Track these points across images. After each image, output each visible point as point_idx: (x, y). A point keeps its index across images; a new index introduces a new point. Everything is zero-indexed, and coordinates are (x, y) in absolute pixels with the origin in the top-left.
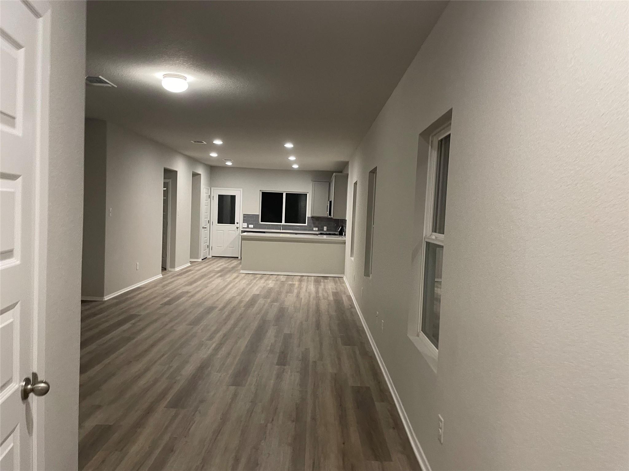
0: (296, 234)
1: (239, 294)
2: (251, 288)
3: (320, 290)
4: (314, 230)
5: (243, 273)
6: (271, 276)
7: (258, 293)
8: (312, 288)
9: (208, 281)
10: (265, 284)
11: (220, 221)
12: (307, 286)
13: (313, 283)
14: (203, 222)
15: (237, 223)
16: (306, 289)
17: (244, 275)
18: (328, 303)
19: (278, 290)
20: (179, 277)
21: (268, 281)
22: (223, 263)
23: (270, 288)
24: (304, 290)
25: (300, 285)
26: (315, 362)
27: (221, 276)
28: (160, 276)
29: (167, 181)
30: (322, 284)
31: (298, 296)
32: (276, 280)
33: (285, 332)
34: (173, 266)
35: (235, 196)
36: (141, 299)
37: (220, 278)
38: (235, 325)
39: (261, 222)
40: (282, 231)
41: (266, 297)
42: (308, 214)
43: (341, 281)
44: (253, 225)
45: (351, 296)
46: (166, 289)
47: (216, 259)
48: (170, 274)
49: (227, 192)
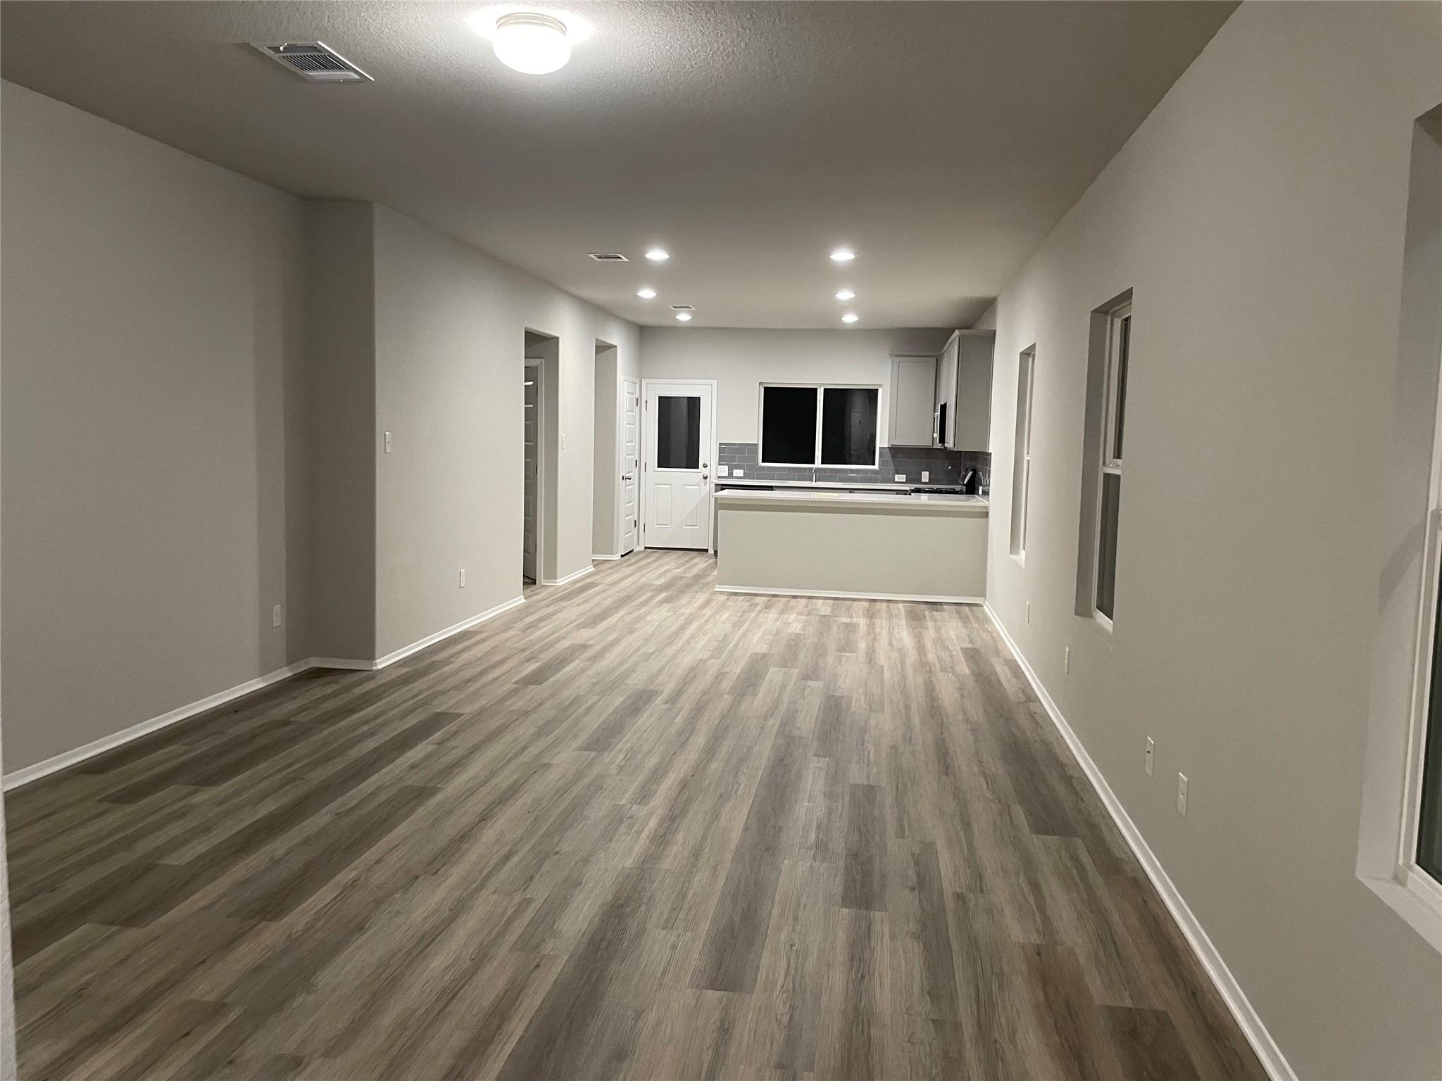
0: (851, 490)
1: (716, 653)
2: (744, 635)
3: (929, 644)
4: (896, 480)
5: (722, 593)
6: (793, 602)
7: (762, 649)
8: (905, 635)
9: (636, 614)
10: (778, 624)
11: (664, 461)
12: (891, 634)
13: (904, 622)
14: (623, 464)
15: (705, 466)
16: (891, 640)
17: (723, 598)
18: (957, 685)
19: (816, 640)
20: (565, 604)
21: (786, 616)
22: (672, 565)
23: (793, 637)
24: (883, 643)
25: (871, 626)
26: (960, 897)
27: (667, 600)
28: (521, 600)
29: (534, 362)
30: (930, 623)
31: (871, 659)
32: (806, 613)
33: (852, 781)
34: (552, 574)
35: (699, 398)
36: (468, 664)
37: (666, 607)
38: (710, 752)
39: (763, 461)
40: (814, 484)
41: (786, 661)
42: (882, 441)
43: (979, 615)
44: (742, 471)
45: (1016, 661)
46: (530, 638)
47: (654, 555)
48: (544, 593)
49: (680, 389)
